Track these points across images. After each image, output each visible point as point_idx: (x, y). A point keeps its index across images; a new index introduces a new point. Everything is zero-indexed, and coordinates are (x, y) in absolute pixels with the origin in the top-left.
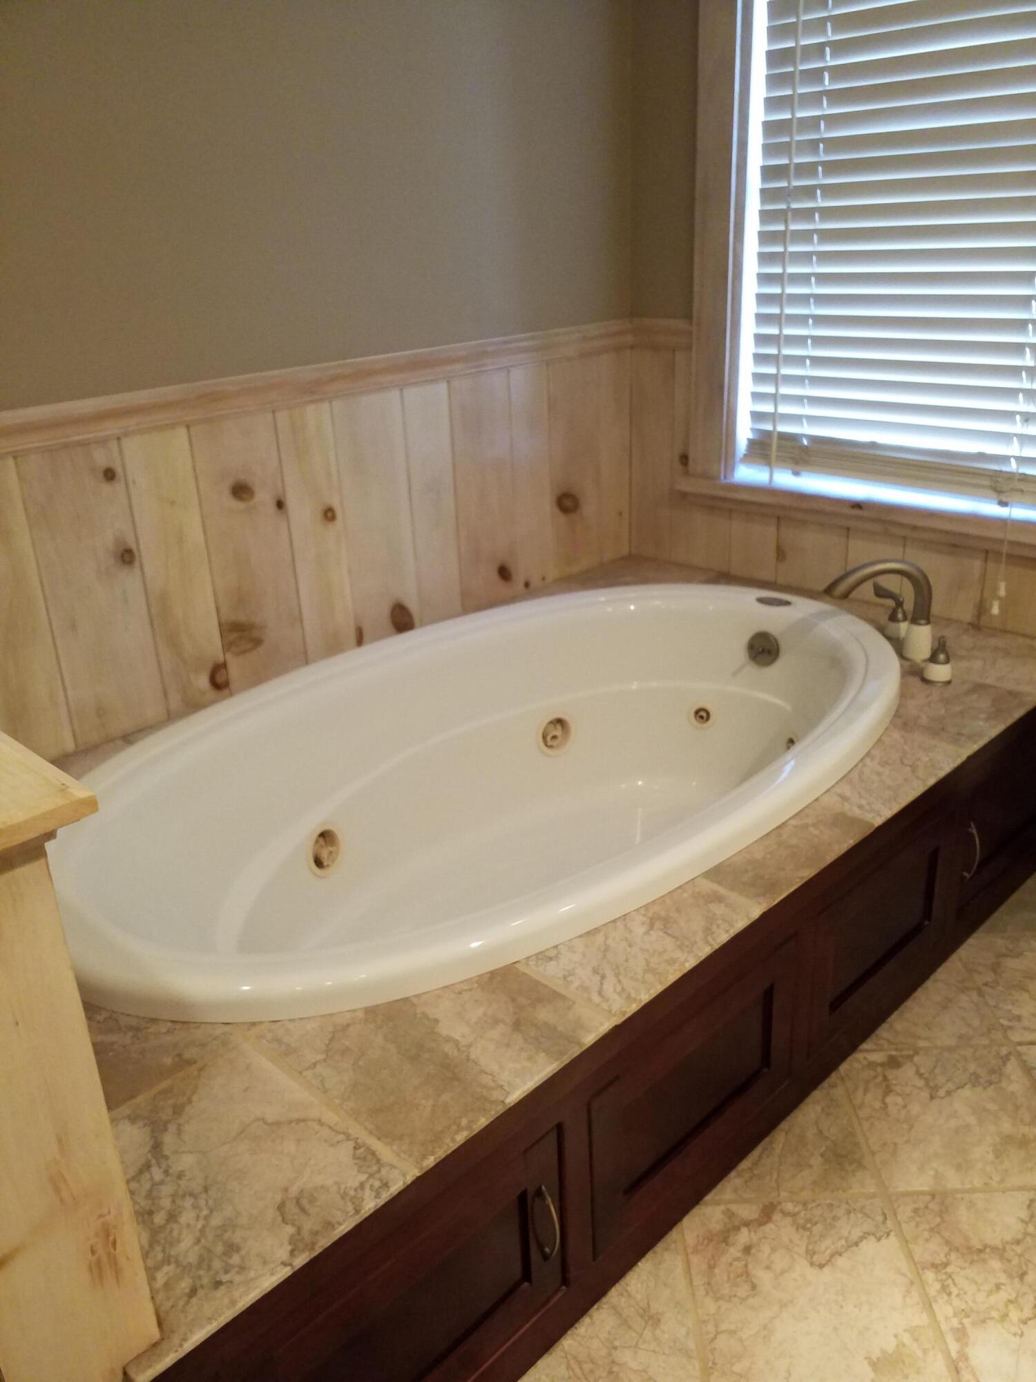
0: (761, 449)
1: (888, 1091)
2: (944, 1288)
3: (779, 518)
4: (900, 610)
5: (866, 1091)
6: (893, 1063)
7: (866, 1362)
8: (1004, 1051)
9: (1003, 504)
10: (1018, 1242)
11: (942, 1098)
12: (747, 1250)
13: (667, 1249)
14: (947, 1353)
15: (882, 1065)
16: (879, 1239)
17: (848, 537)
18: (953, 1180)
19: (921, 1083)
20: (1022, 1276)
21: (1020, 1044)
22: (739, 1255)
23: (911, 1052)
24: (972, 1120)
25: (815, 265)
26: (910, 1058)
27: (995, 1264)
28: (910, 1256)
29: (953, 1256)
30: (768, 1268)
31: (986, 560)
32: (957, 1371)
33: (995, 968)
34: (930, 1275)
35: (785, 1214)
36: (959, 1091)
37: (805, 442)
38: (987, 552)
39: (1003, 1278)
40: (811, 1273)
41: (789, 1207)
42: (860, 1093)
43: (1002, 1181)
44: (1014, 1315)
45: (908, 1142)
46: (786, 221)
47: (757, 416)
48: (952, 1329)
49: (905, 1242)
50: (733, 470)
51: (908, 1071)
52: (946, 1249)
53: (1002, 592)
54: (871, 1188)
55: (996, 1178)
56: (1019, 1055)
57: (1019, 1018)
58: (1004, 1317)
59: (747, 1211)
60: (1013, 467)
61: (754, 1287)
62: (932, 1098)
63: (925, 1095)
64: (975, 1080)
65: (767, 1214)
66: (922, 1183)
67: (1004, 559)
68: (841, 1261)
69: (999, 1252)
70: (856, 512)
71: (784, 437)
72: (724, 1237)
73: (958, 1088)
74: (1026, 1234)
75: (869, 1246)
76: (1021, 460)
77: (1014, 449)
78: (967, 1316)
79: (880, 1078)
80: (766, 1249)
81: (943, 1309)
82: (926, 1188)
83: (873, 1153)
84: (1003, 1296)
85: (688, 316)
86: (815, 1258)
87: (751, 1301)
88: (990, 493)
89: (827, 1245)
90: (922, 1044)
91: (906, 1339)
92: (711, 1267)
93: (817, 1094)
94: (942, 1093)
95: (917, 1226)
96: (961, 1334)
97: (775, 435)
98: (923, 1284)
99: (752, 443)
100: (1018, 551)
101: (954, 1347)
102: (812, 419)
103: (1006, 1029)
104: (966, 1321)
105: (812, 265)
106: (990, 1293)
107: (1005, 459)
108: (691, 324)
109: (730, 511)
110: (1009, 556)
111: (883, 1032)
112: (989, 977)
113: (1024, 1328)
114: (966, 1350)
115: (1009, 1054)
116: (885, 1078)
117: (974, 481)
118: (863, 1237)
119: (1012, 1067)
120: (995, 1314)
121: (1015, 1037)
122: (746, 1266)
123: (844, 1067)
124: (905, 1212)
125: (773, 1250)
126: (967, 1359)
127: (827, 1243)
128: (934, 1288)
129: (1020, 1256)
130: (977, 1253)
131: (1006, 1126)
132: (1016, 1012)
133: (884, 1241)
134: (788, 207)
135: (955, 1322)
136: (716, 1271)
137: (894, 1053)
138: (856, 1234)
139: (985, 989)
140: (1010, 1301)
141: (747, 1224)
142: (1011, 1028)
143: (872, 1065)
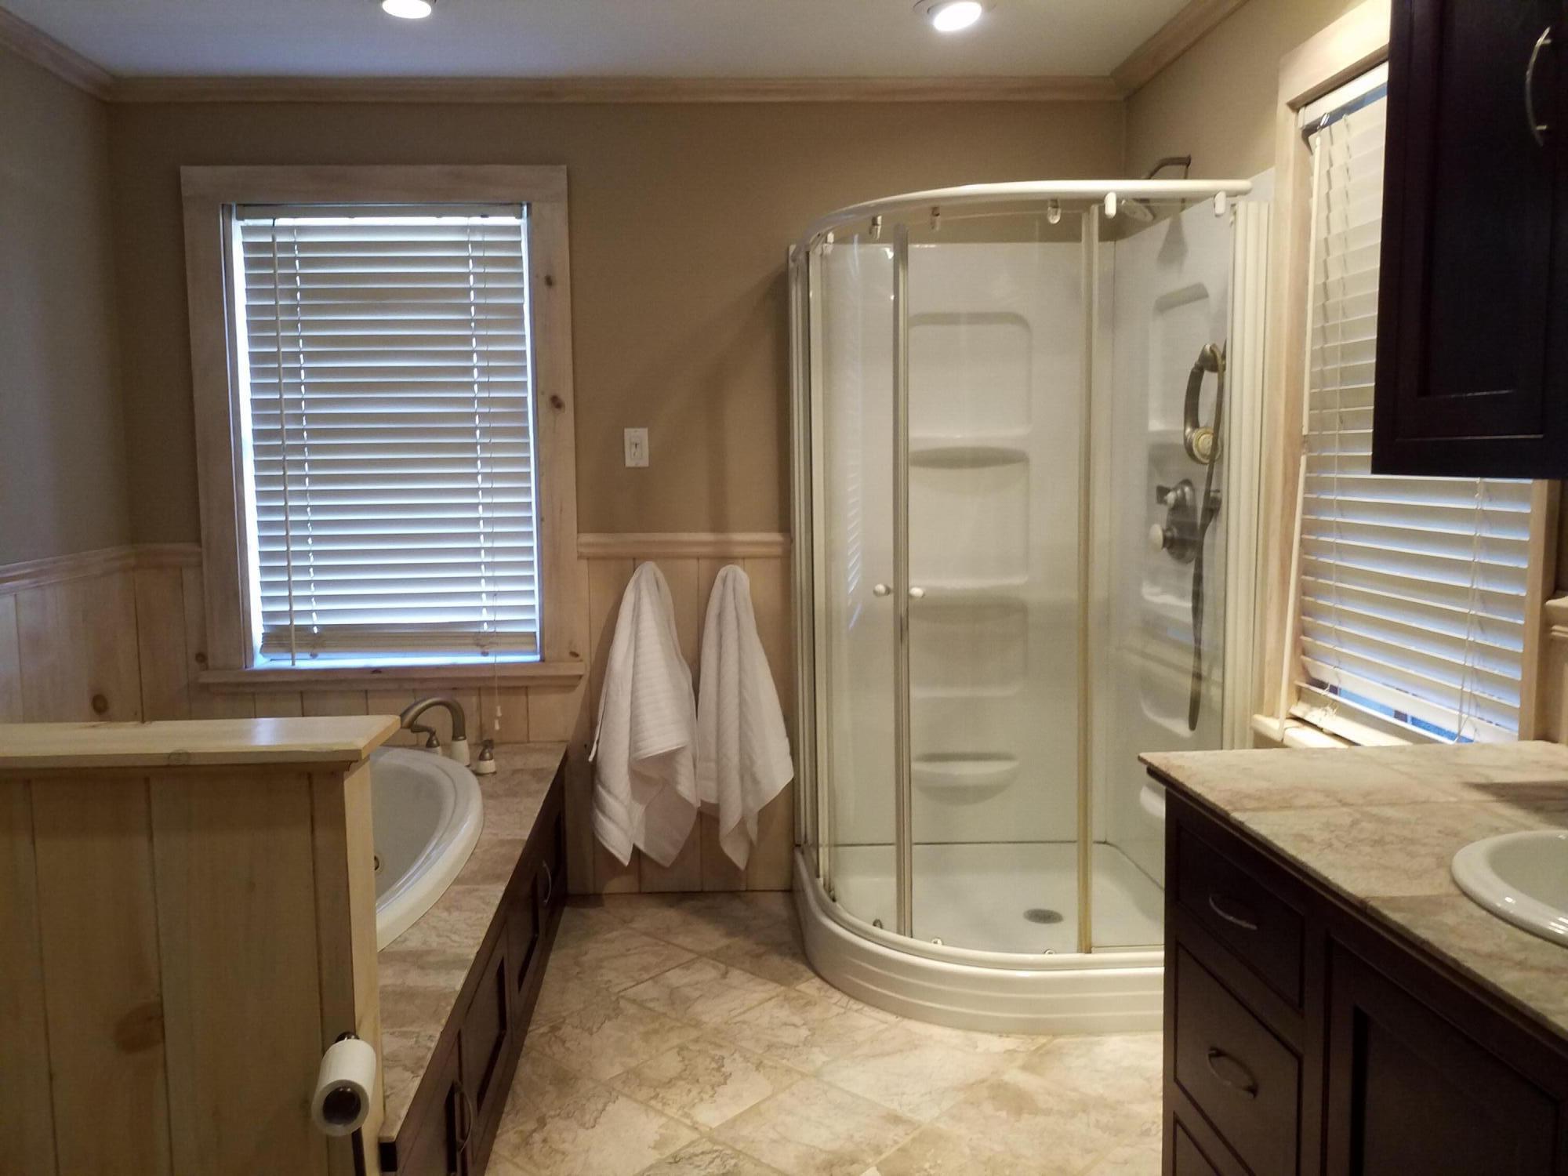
0: (277, 639)
1: (564, 1042)
2: (664, 1104)
3: (301, 693)
4: (434, 738)
5: (550, 1047)
6: (554, 1029)
7: (650, 1149)
8: (614, 998)
9: (485, 654)
10: (685, 1070)
11: (597, 1032)
12: (545, 1141)
13: (496, 1164)
14: (685, 1125)
15: (549, 1032)
16: (614, 1102)
17: (367, 698)
18: (632, 1063)
19: (578, 1031)
20: (698, 1081)
21: (619, 992)
22: (542, 1145)
23: (562, 1020)
24: (622, 1034)
25: (309, 499)
26: (563, 1022)
27: (681, 1083)
28: (636, 1101)
29: (658, 1090)
30: (564, 1142)
31: (480, 695)
32: (696, 1129)
33: (577, 964)
34: (653, 1103)
35: (552, 1117)
36: (604, 1025)
37: (316, 630)
38: (479, 689)
39: (689, 1087)
40: (590, 1132)
41: (552, 1113)
42: (547, 1049)
43: (657, 1051)
44: (706, 1097)
45: (594, 1057)
46: (284, 468)
47: (267, 615)
48: (681, 1116)
49: (629, 1097)
50: (253, 659)
51: (566, 1030)
52: (652, 1089)
53: (499, 714)
54: (591, 1085)
55: (654, 1052)
56: (622, 997)
57: (610, 981)
58: (702, 1100)
59: (531, 1125)
60: (485, 628)
61: (563, 1153)
62: (591, 1034)
63: (586, 1034)
64: (609, 1018)
65: (542, 1122)
66: (617, 1070)
67: (497, 691)
68: (602, 1120)
69: (680, 1077)
70: (376, 676)
71: (299, 628)
72: (526, 1141)
73: (602, 1024)
74: (687, 1066)
75: (610, 1108)
76: (490, 623)
77: (485, 616)
78: (684, 1108)
79: (553, 1039)
80: (556, 1136)
81: (672, 1111)
82: (621, 1072)
83: (580, 1070)
84: (694, 1093)
85: (198, 541)
86: (587, 1125)
87: (566, 1159)
88: (474, 647)
89: (588, 1118)
90: (564, 1014)
91: (663, 1131)
92: (531, 1158)
93: (522, 1061)
94: (595, 1029)
95: (630, 1087)
96: (687, 1115)
97: (293, 630)
98: (651, 1107)
99: (266, 636)
100: (505, 683)
101: (688, 1122)
102: (320, 613)
103: (607, 989)
104: (686, 1110)
105: (307, 499)
106: (687, 1095)
107: (481, 623)
108: (201, 546)
109: (253, 694)
110: (499, 688)
111: (536, 1017)
112: (578, 970)
113: (714, 1099)
114: (695, 1119)
115: (617, 999)
116: (556, 1037)
117: (462, 642)
118: (605, 1105)
119: (622, 1003)
120: (696, 1101)
121: (617, 990)
122: (550, 1147)
123: (527, 1042)
124: (618, 1085)
125: (560, 1134)
126: (697, 1123)
127: (587, 1117)
128: (659, 1106)
129: (690, 1074)
130: (670, 1083)
131: (641, 1029)
132: (606, 979)
133: (617, 1102)
134: (284, 459)
135: (680, 1112)
136: (535, 1157)
137: (551, 1024)
138: (600, 1106)
139: (580, 975)
140: (700, 1093)
141: (534, 1131)
142: (608, 987)
143: (543, 1035)
